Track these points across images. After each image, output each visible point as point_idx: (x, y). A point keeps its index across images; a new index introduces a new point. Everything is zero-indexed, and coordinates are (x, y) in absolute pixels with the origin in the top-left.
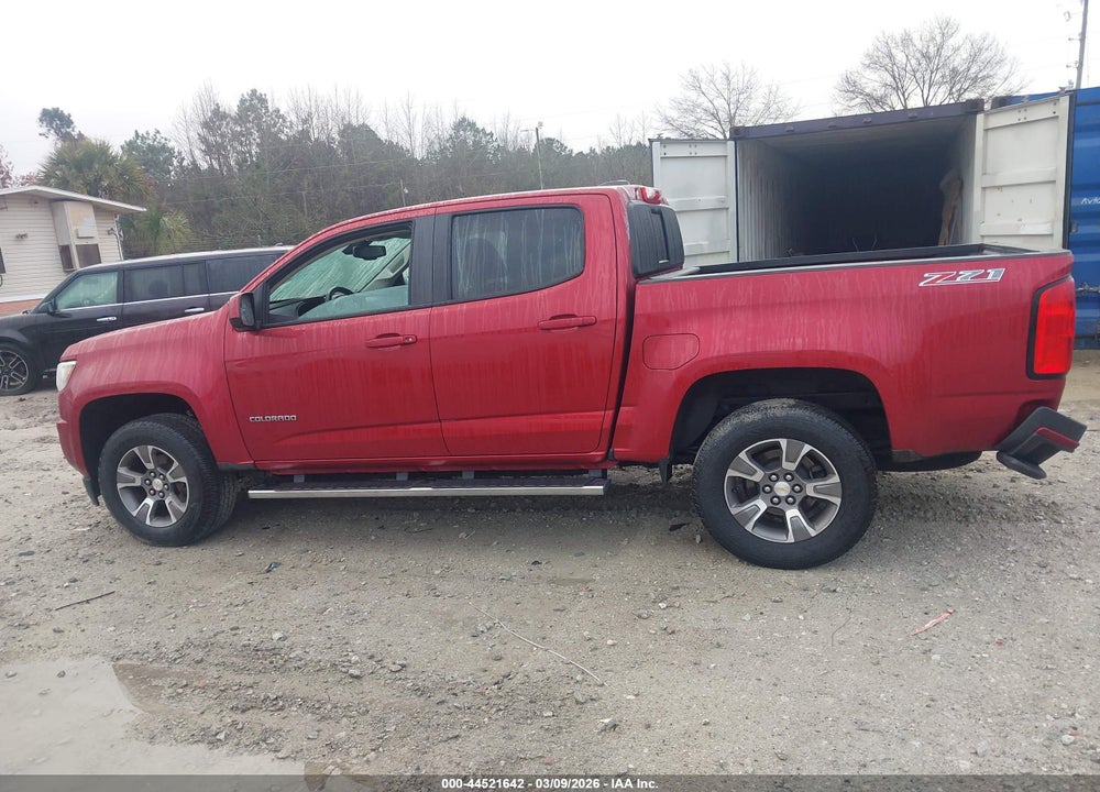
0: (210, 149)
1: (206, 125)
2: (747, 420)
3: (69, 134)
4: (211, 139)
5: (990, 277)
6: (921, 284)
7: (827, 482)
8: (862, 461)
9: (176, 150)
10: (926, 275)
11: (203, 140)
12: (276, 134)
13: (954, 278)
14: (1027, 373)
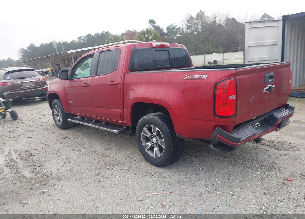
0: (188, 27)
1: (188, 21)
2: (145, 118)
3: (154, 25)
4: (189, 25)
5: (203, 78)
6: (184, 79)
7: (161, 141)
8: (168, 136)
9: (182, 28)
10: (186, 76)
11: (187, 25)
12: (206, 22)
13: (193, 77)
14: (213, 114)
